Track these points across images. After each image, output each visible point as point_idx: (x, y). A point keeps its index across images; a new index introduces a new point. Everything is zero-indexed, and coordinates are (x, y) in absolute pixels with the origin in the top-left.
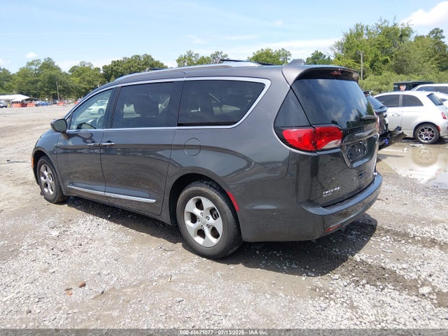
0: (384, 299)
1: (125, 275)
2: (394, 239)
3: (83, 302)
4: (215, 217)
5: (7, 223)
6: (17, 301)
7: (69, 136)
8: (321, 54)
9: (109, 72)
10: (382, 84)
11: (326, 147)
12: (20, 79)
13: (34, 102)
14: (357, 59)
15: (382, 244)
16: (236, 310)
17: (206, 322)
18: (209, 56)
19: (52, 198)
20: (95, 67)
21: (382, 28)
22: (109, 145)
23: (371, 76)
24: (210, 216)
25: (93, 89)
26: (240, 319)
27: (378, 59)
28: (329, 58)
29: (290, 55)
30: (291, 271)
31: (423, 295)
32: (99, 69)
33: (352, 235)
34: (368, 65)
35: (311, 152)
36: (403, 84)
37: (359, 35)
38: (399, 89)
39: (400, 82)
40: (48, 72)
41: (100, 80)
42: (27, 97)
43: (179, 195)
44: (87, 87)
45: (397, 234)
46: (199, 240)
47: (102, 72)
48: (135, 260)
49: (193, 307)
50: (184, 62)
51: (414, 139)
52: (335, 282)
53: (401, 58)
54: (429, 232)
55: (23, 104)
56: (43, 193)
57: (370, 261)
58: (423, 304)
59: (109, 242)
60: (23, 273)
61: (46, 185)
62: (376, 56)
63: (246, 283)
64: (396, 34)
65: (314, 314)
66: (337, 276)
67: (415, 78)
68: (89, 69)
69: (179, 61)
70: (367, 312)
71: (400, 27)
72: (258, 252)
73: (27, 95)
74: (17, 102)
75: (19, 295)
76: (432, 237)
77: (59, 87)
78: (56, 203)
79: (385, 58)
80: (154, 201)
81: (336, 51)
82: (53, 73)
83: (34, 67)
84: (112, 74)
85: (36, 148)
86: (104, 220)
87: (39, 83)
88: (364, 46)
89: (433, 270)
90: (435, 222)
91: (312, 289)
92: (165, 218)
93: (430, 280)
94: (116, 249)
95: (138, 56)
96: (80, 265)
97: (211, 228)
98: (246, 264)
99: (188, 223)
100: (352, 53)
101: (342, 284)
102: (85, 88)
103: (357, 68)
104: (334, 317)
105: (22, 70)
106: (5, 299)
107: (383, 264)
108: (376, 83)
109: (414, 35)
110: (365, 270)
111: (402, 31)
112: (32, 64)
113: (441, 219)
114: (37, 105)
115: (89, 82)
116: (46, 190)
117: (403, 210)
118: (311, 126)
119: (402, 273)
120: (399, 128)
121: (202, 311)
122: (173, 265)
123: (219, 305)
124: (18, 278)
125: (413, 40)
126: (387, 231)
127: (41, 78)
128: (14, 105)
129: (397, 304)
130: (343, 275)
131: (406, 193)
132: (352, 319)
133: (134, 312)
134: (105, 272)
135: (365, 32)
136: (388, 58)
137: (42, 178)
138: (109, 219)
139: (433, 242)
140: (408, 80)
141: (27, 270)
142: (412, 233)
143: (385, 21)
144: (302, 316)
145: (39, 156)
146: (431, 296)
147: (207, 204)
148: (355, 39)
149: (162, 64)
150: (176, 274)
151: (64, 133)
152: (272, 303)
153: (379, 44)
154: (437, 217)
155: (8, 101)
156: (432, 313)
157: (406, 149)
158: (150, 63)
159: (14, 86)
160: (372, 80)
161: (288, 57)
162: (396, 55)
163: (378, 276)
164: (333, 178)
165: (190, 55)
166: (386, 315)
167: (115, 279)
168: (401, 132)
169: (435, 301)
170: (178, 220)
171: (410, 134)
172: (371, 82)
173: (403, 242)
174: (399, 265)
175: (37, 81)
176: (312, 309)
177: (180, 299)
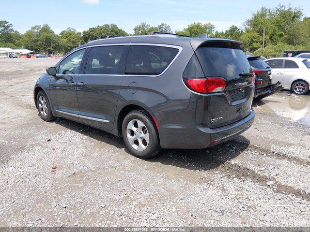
0: (244, 186)
1: (88, 165)
2: (260, 153)
3: (62, 178)
4: (145, 133)
5: (17, 132)
6: (23, 176)
7: (58, 78)
8: (236, 28)
9: (87, 36)
10: (276, 51)
11: (214, 91)
12: (26, 39)
13: (36, 55)
14: (260, 32)
15: (251, 156)
16: (153, 187)
17: (134, 192)
18: (157, 27)
19: (45, 118)
20: (78, 32)
21: (280, 11)
22: (82, 85)
23: (270, 46)
24: (142, 132)
25: (76, 47)
26: (154, 192)
27: (275, 34)
28: (242, 31)
29: (214, 28)
30: (190, 168)
31: (269, 186)
32: (80, 33)
33: (233, 149)
34: (268, 37)
35: (205, 93)
36: (290, 52)
37: (263, 15)
38: (287, 56)
39: (289, 50)
40: (45, 34)
41: (81, 41)
42: (31, 51)
43: (124, 118)
44: (72, 45)
45: (262, 150)
46: (135, 147)
47: (82, 35)
48: (95, 157)
49: (127, 184)
50: (140, 30)
51: (291, 91)
52: (215, 175)
53: (292, 33)
54: (283, 150)
55: (28, 56)
56: (40, 115)
57: (240, 165)
58: (267, 191)
59: (80, 146)
60: (26, 161)
61: (42, 110)
62: (275, 31)
63: (161, 173)
64: (290, 15)
65: (199, 192)
66: (217, 172)
67: (300, 48)
68: (73, 33)
69: (135, 29)
70: (231, 193)
71: (293, 10)
72: (171, 156)
73: (31, 50)
74: (24, 54)
75: (24, 172)
76: (285, 153)
77: (53, 45)
78: (48, 121)
79: (280, 33)
80: (108, 121)
81: (247, 26)
82: (49, 35)
83: (36, 30)
84: (89, 37)
85: (36, 85)
86: (78, 133)
87: (40, 42)
88: (266, 23)
89: (279, 172)
90: (290, 145)
91: (201, 178)
92: (115, 132)
93: (276, 177)
94: (84, 150)
95: (108, 25)
96: (62, 158)
97: (142, 139)
98: (163, 162)
99: (129, 136)
100: (257, 28)
101: (219, 176)
102: (70, 47)
103: (261, 39)
104: (211, 194)
105: (28, 32)
106: (15, 174)
107: (248, 167)
108: (272, 50)
109: (303, 17)
110: (236, 169)
111: (295, 13)
112: (35, 28)
113: (294, 143)
114: (37, 57)
115: (73, 42)
116: (42, 113)
117: (270, 136)
118: (205, 77)
119: (259, 172)
120: (279, 83)
121: (132, 186)
122: (118, 161)
123: (143, 184)
124: (24, 163)
125: (302, 20)
126: (256, 148)
127: (41, 38)
128: (22, 56)
129: (251, 190)
130: (222, 172)
131: (276, 126)
132: (221, 196)
133: (92, 185)
134: (76, 162)
135: (268, 13)
136: (283, 33)
137: (40, 105)
138: (81, 133)
139: (285, 156)
140: (295, 49)
141: (29, 159)
142: (272, 150)
143: (283, 6)
144: (191, 192)
145: (38, 91)
146: (274, 187)
147: (141, 124)
148: (260, 19)
149: (124, 32)
150: (119, 166)
151: (54, 76)
152: (175, 184)
153: (277, 23)
154: (292, 142)
155: (18, 53)
156: (272, 196)
157: (284, 97)
158: (116, 30)
159: (22, 43)
160: (270, 48)
161: (213, 29)
162: (289, 31)
163: (244, 173)
164: (221, 111)
165: (144, 25)
166: (243, 195)
167: (82, 167)
168: (280, 85)
169: (275, 190)
170: (123, 134)
171: (288, 87)
172: (269, 50)
173: (265, 155)
174: (258, 168)
175: (38, 40)
176: (198, 189)
177: (120, 179)
